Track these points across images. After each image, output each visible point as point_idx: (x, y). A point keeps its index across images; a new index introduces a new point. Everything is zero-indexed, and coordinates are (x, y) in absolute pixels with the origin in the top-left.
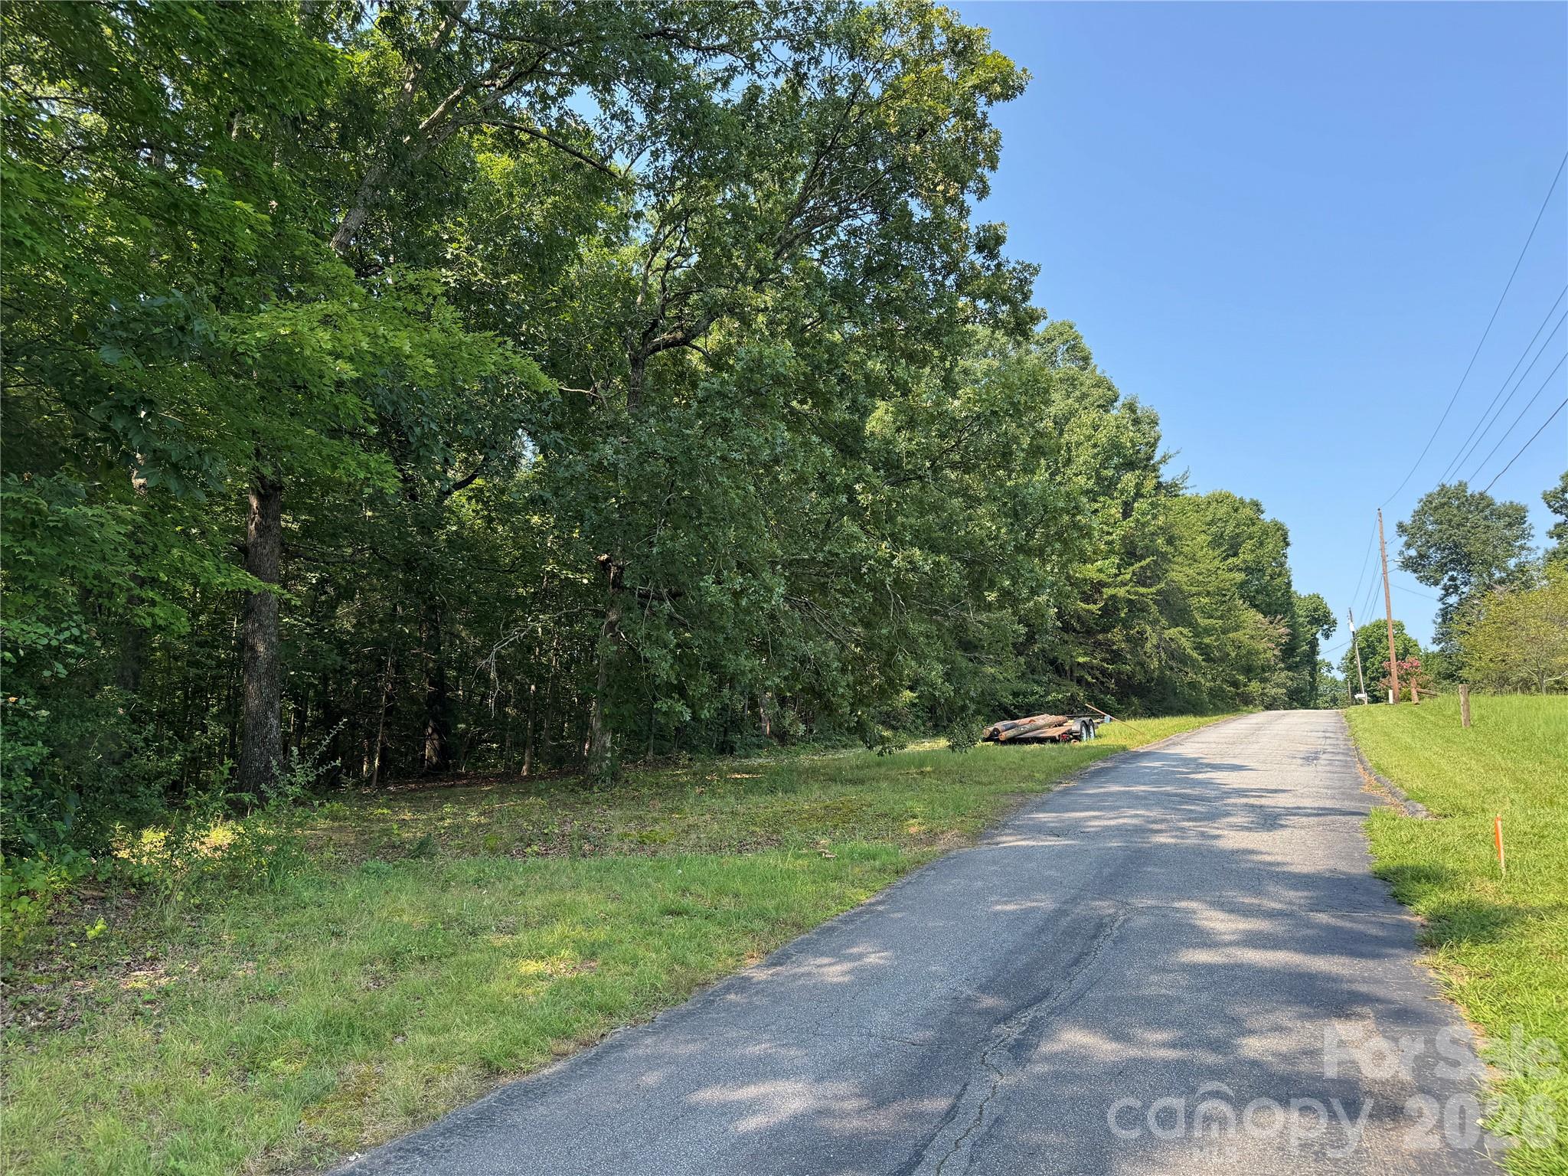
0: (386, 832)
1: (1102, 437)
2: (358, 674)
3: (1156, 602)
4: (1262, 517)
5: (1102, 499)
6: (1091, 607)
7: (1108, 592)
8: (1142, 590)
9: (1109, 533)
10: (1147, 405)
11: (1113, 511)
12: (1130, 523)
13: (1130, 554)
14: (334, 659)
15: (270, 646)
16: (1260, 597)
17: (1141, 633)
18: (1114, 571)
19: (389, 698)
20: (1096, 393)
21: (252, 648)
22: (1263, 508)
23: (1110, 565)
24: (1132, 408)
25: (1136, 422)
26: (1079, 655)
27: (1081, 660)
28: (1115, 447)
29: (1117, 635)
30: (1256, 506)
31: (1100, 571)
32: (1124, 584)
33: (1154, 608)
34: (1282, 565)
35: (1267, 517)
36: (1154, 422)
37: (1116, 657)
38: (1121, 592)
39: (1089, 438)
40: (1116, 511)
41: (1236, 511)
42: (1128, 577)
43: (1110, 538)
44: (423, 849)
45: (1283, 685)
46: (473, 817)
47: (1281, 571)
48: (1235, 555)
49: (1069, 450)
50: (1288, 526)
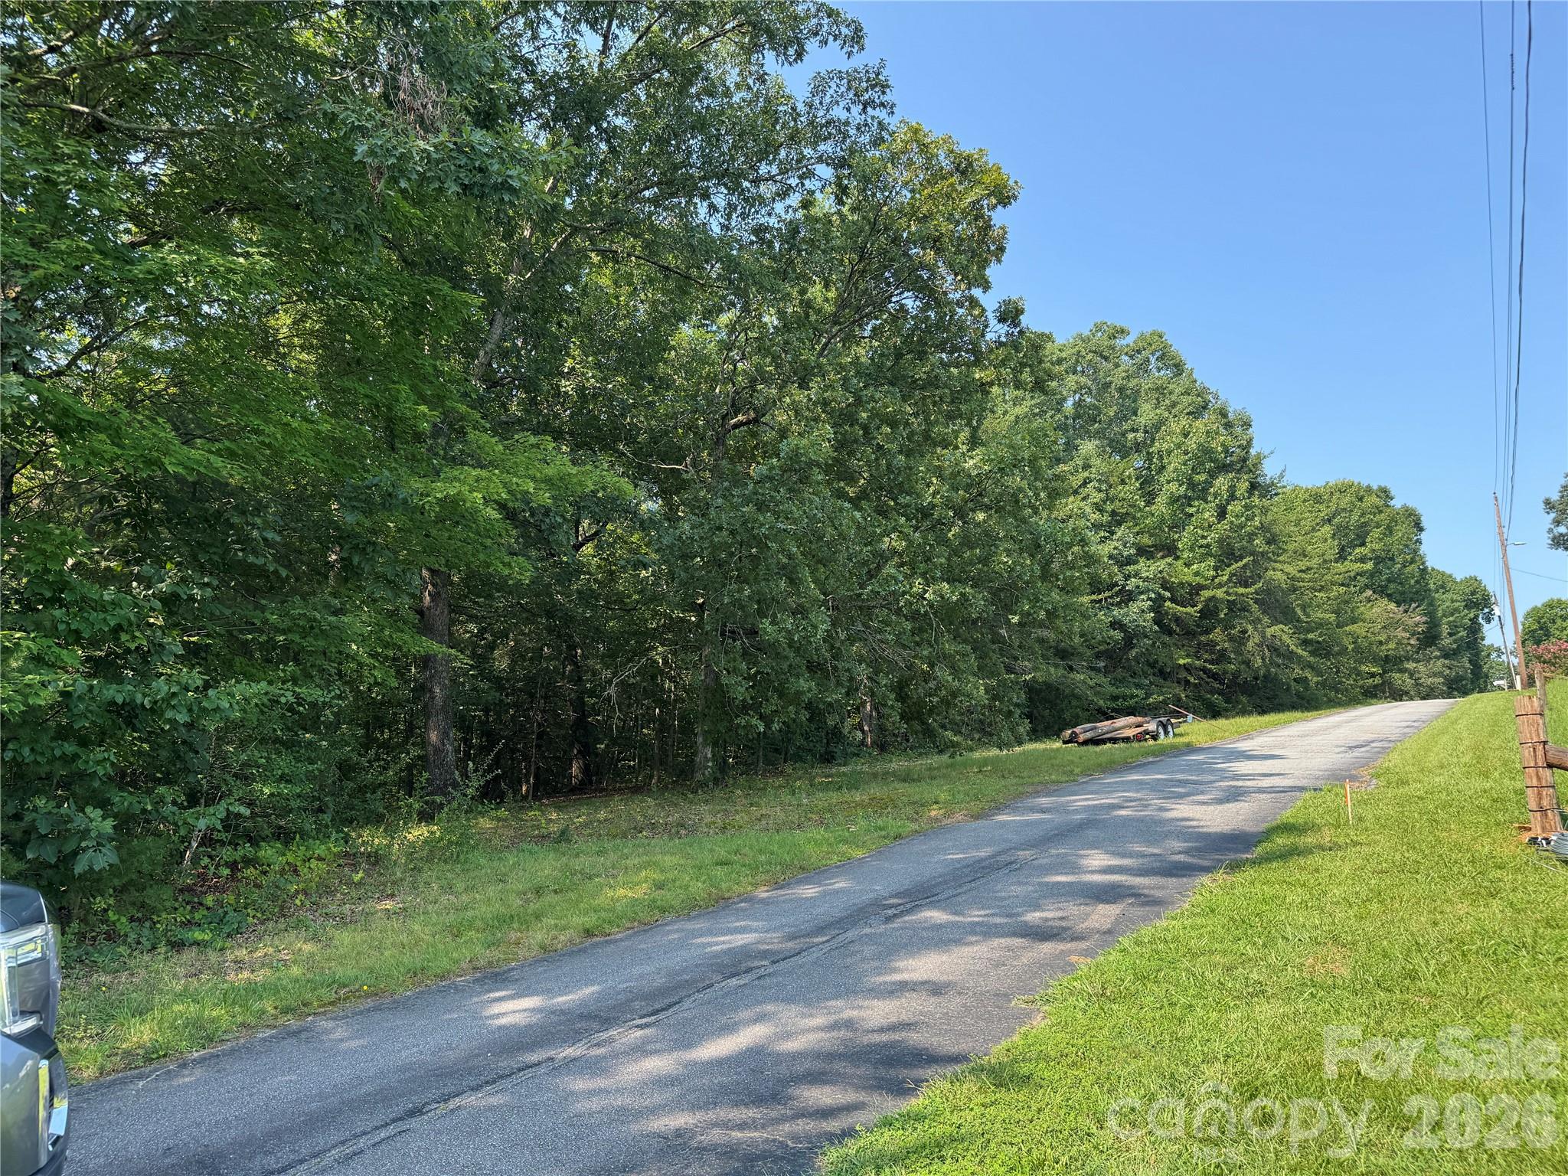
0: (538, 827)
1: (1192, 444)
2: (515, 705)
3: (1256, 601)
4: (1392, 503)
5: (1196, 503)
6: (1189, 610)
7: (1206, 594)
8: (1241, 590)
9: (1204, 537)
10: (1239, 407)
11: (1207, 515)
12: (1225, 525)
13: (1227, 554)
14: (494, 696)
15: (444, 687)
16: (1392, 586)
17: (1244, 632)
18: (1212, 573)
19: (540, 725)
20: (1186, 400)
21: (431, 691)
22: (1392, 493)
23: (1206, 567)
24: (1223, 414)
25: (1228, 425)
26: (1181, 657)
27: (1181, 662)
28: (1206, 451)
29: (1217, 635)
30: (1385, 493)
31: (1197, 574)
32: (1220, 585)
33: (1255, 608)
34: (1415, 551)
35: (1397, 503)
36: (1247, 425)
37: (1222, 657)
38: (1220, 593)
39: (1179, 446)
40: (1210, 515)
41: (1361, 499)
42: (1225, 578)
43: (1205, 542)
44: (563, 836)
45: (1440, 674)
46: (602, 815)
47: (1415, 557)
48: (1363, 544)
49: (1161, 458)
50: (1420, 510)
